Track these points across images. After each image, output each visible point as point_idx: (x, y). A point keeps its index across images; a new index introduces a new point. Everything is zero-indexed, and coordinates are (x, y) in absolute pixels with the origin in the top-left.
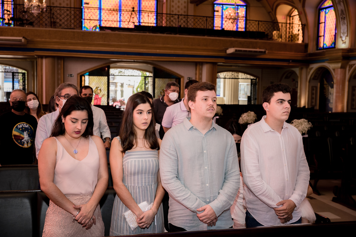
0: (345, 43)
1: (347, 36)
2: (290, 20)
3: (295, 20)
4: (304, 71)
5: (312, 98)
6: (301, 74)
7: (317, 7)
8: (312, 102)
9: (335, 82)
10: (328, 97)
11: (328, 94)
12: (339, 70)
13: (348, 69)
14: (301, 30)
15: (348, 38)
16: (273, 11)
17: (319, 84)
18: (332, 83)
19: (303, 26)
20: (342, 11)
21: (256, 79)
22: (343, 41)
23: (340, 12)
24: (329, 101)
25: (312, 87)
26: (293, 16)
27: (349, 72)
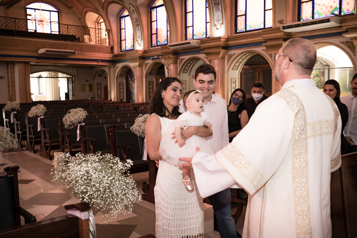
0: (141, 45)
1: (142, 40)
2: (98, 26)
3: (102, 26)
4: (112, 69)
5: (120, 93)
6: (110, 72)
7: (118, 16)
8: (120, 96)
9: (135, 78)
10: (132, 91)
11: (132, 89)
12: (138, 68)
13: (144, 67)
14: (107, 35)
15: (142, 41)
16: (82, 17)
17: (125, 80)
18: (133, 79)
19: (108, 31)
20: (136, 19)
21: (72, 78)
22: (139, 44)
23: (135, 20)
24: (133, 94)
25: (119, 83)
26: (100, 23)
27: (145, 70)
